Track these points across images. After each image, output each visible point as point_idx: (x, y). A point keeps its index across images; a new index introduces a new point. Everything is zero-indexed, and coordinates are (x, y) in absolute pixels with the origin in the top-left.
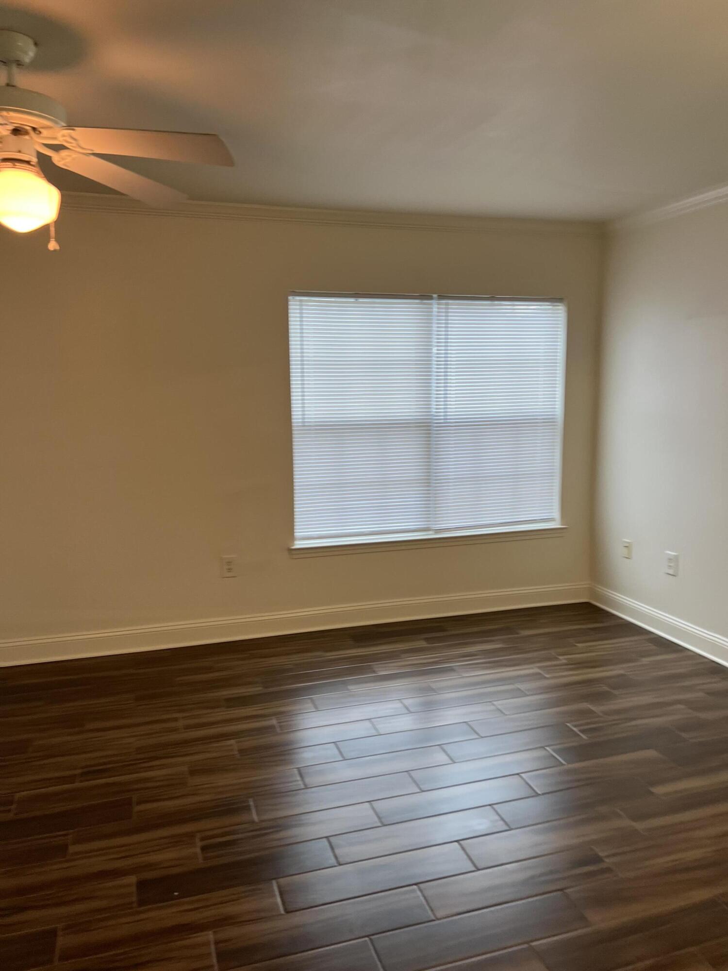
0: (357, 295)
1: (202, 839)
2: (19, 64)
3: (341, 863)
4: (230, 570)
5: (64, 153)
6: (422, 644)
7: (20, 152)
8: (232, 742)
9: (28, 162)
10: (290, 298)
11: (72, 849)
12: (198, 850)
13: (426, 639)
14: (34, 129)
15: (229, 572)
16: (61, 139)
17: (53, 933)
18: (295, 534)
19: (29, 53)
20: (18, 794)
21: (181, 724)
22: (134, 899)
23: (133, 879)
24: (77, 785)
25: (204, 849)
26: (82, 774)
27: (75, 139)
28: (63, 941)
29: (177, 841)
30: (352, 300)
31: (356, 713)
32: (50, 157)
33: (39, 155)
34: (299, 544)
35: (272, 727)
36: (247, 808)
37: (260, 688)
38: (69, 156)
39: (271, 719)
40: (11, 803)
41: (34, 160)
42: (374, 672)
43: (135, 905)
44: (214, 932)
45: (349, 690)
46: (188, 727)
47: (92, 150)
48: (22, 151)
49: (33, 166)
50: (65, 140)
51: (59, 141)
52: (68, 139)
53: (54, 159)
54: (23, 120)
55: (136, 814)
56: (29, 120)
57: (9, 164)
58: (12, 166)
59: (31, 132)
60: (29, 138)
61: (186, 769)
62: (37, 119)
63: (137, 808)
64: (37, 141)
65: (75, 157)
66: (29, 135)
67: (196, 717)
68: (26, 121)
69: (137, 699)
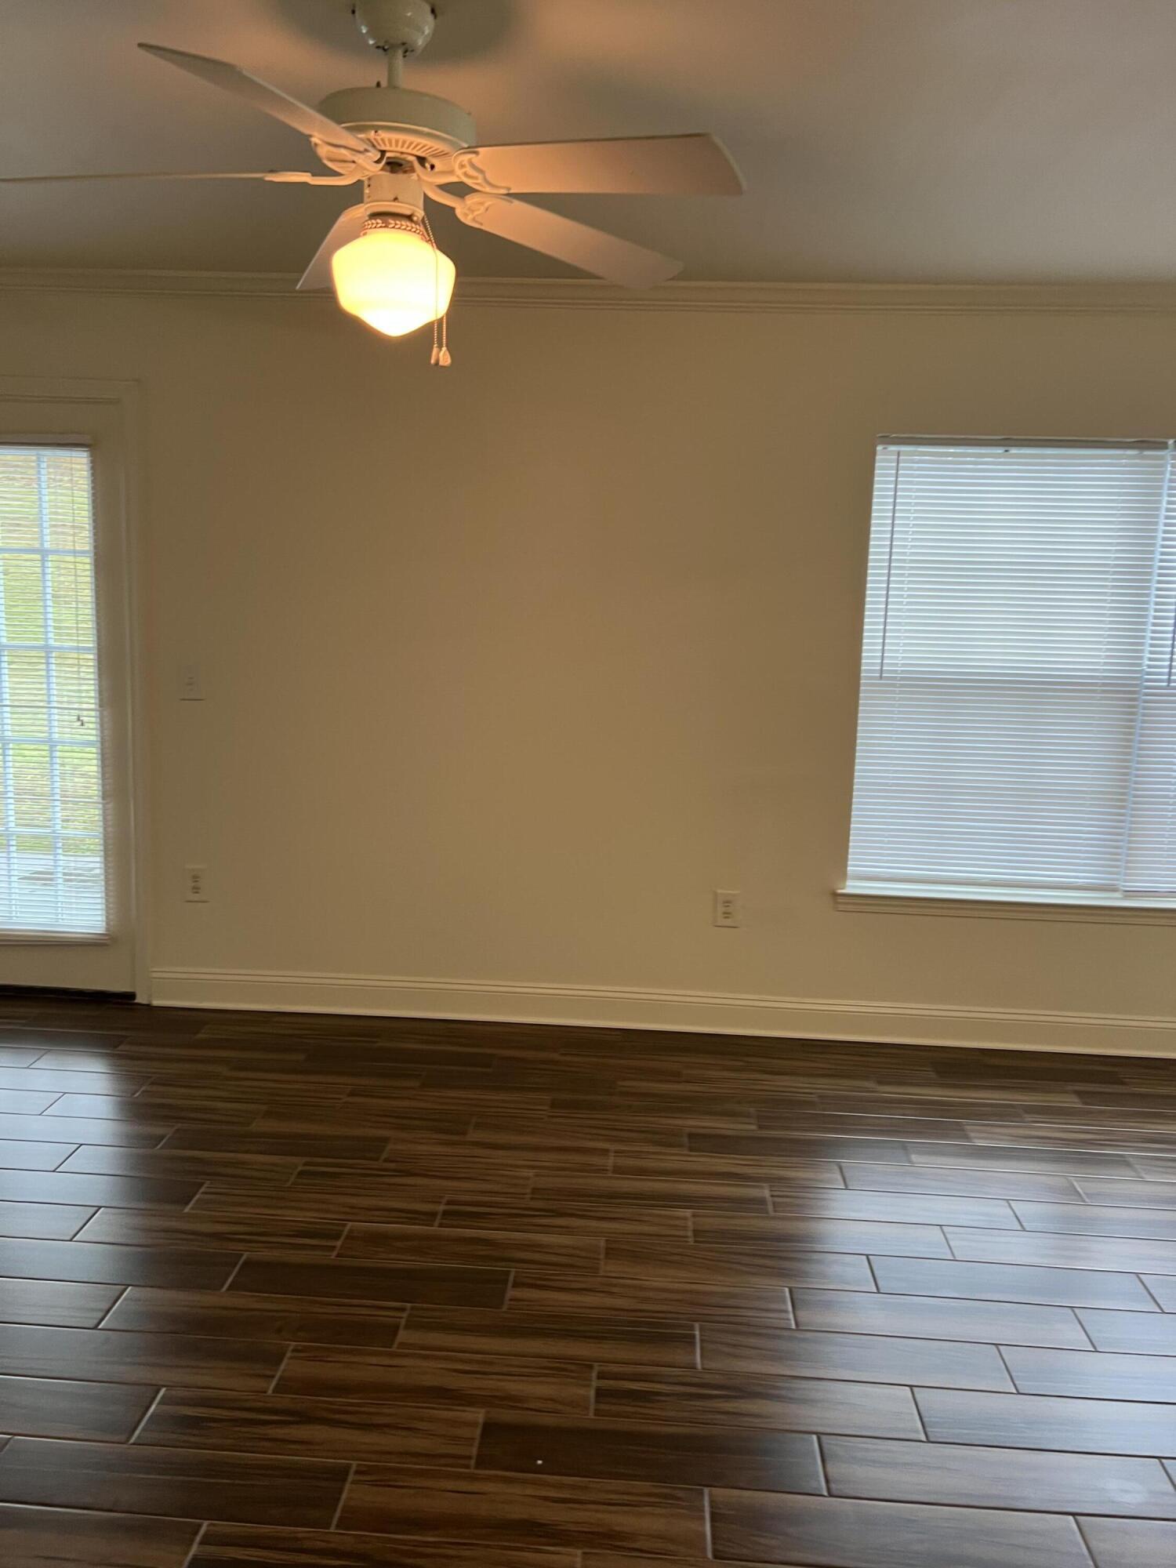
0: (1007, 442)
1: (601, 1376)
2: (407, 50)
3: (835, 1492)
4: (727, 915)
5: (471, 200)
6: (1071, 1101)
7: (396, 199)
8: (688, 1213)
9: (409, 218)
10: (879, 448)
11: (403, 1336)
12: (592, 1393)
13: (1078, 1093)
14: (422, 160)
15: (726, 918)
16: (459, 172)
17: (341, 1474)
18: (849, 868)
19: (423, 30)
20: (350, 1223)
21: (610, 1161)
22: (474, 1451)
23: (479, 1415)
24: (434, 1229)
25: (600, 1393)
26: (445, 1213)
27: (481, 171)
28: (352, 1494)
29: (562, 1368)
30: (1000, 451)
31: (917, 1208)
32: (450, 208)
33: (428, 203)
34: (852, 887)
35: (762, 1201)
36: (690, 1340)
37: (754, 1127)
38: (482, 204)
39: (762, 1187)
40: (337, 1237)
41: (420, 213)
42: (967, 1138)
43: (473, 1462)
44: (584, 1553)
45: (910, 1162)
46: (618, 1170)
47: (509, 189)
48: (400, 198)
49: (416, 223)
50: (466, 174)
51: (458, 177)
52: (469, 170)
53: (459, 213)
54: (400, 144)
55: (509, 1303)
56: (411, 144)
57: (379, 221)
58: (384, 225)
59: (417, 165)
60: (414, 176)
61: (602, 1244)
62: (423, 141)
63: (511, 1293)
64: (427, 182)
65: (487, 205)
66: (413, 170)
67: (638, 1155)
68: (406, 146)
69: (554, 1105)
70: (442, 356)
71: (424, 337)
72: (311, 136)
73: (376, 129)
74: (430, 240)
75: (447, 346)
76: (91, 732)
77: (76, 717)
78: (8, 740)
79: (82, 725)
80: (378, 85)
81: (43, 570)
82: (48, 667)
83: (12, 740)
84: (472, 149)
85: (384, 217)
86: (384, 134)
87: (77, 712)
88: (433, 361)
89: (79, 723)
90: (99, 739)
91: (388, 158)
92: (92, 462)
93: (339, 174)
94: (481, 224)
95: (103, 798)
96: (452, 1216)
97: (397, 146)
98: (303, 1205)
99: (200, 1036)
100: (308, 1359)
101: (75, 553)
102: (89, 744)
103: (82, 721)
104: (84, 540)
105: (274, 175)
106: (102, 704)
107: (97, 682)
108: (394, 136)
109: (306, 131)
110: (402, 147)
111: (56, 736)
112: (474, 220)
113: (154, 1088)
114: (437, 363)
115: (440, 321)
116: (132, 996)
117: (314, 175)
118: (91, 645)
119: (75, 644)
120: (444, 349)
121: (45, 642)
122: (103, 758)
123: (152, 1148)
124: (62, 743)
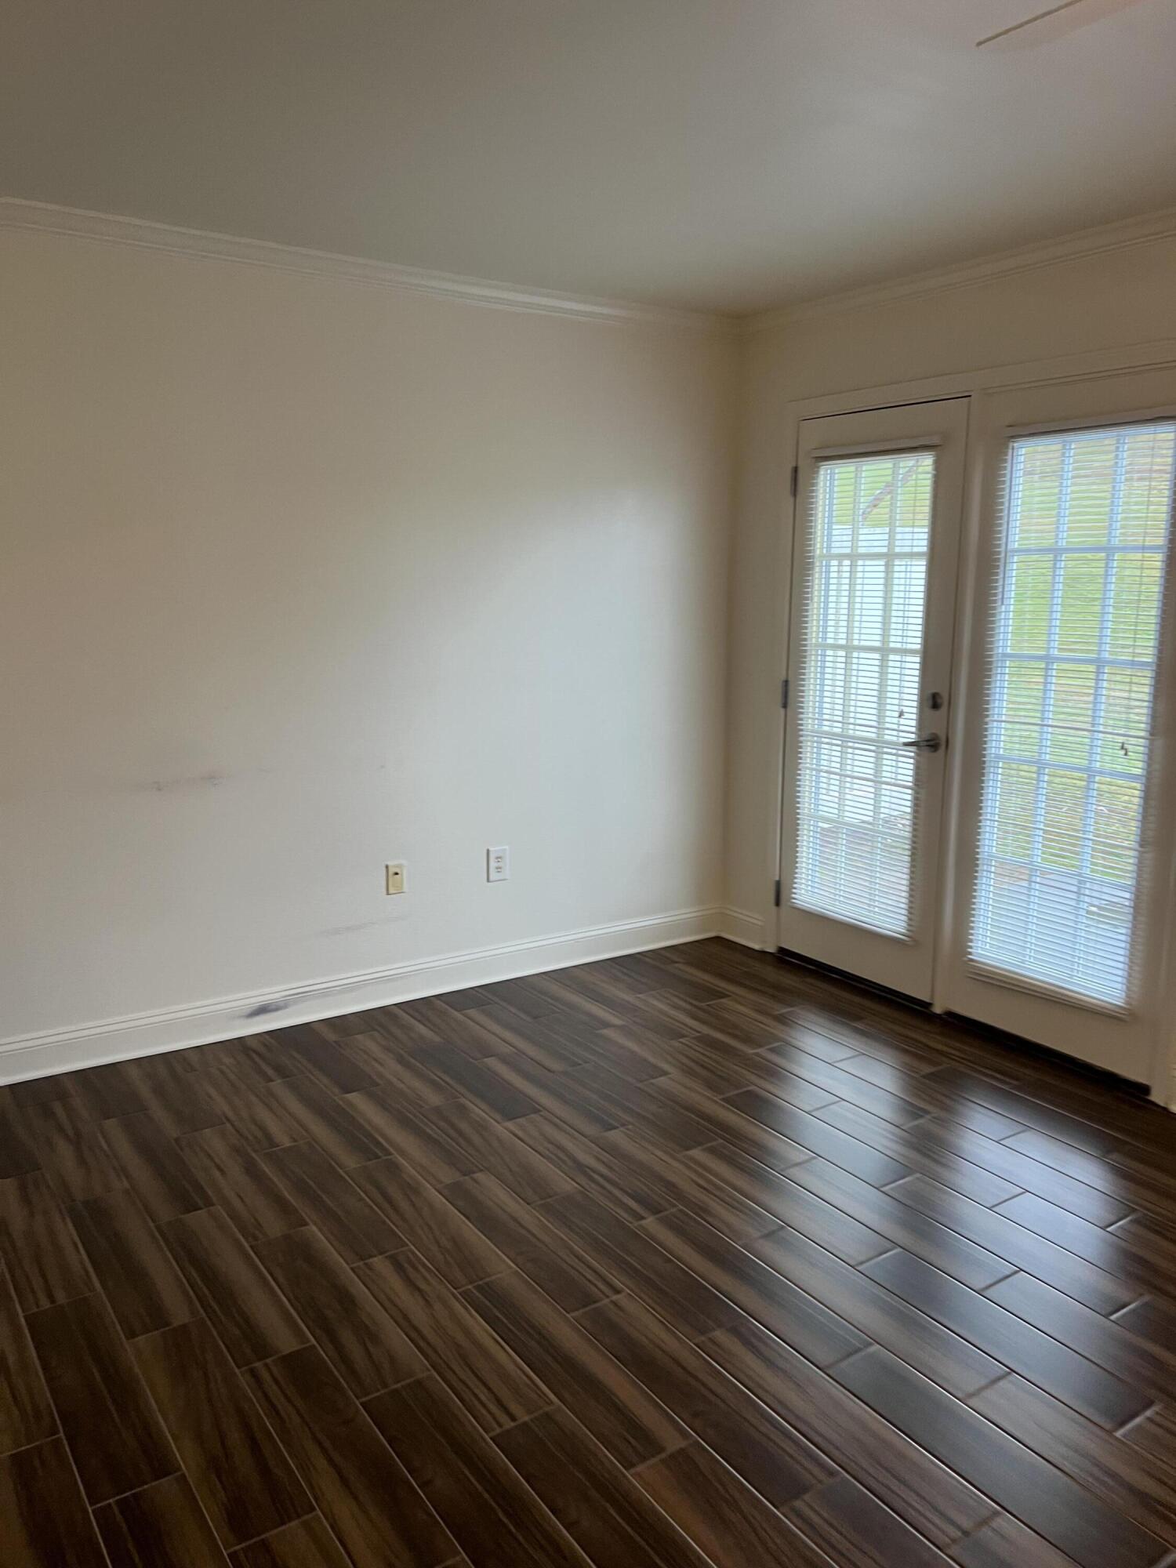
76: (1136, 765)
77: (1120, 745)
78: (1045, 764)
79: (1126, 754)
81: (1106, 571)
82: (1097, 684)
83: (1050, 765)
87: (1121, 739)
89: (1123, 752)
90: (1145, 773)
95: (1141, 846)
101: (1146, 548)
102: (1133, 777)
103: (1126, 750)
104: (1157, 532)
106: (1153, 731)
107: (1151, 705)
111: (1097, 764)
116: (1145, 1089)
118: (1150, 660)
119: (1130, 658)
121: (1099, 654)
122: (1147, 796)
123: (1107, 1318)
124: (1101, 773)
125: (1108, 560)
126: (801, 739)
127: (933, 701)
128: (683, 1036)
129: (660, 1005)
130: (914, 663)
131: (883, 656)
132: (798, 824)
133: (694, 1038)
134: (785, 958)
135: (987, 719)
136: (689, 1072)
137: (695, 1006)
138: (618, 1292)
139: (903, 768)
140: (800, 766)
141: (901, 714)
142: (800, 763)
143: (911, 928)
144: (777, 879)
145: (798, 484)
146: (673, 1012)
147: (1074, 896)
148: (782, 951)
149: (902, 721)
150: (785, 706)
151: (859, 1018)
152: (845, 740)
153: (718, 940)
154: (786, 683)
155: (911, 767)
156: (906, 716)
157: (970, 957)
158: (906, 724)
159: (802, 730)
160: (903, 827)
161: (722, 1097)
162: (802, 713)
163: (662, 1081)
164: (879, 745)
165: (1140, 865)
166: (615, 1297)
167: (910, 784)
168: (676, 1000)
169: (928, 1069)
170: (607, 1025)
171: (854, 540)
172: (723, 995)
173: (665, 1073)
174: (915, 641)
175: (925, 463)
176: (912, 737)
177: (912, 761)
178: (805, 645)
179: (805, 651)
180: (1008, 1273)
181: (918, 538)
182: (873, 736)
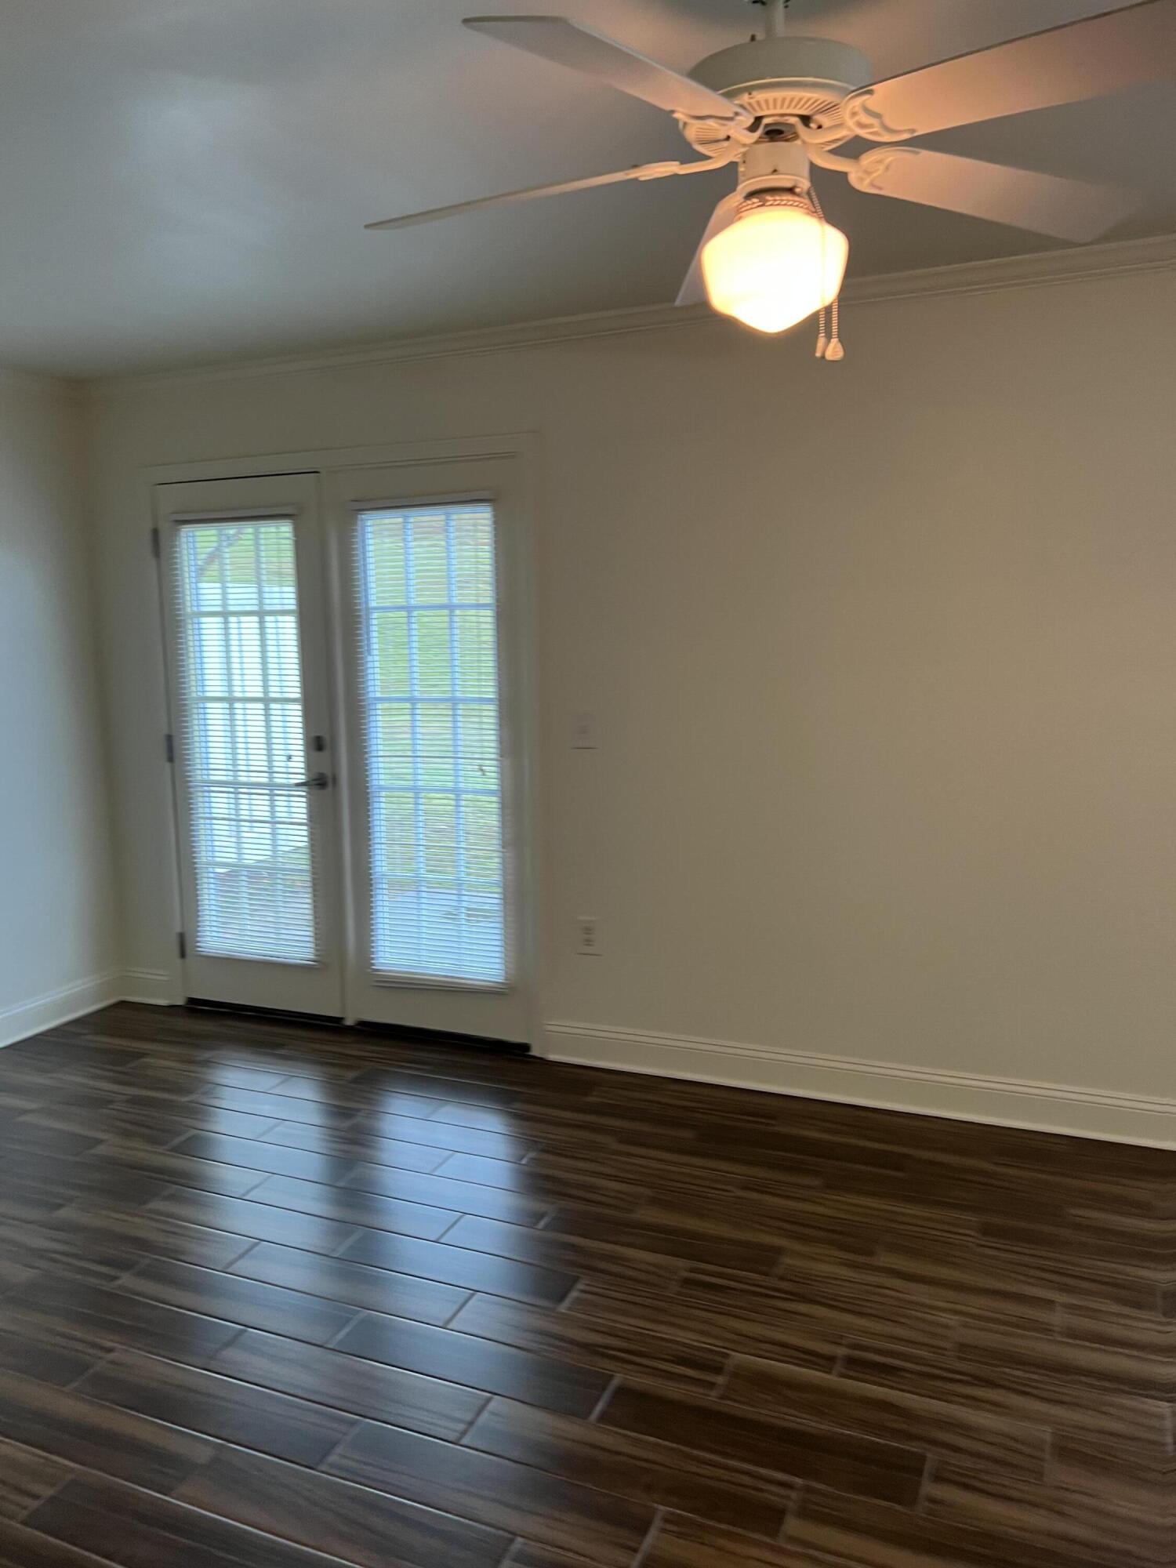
5: (868, 159)
7: (775, 171)
8: (1165, 1407)
9: (791, 190)
11: (792, 1525)
14: (806, 120)
16: (853, 123)
20: (737, 1355)
21: (1058, 1318)
24: (833, 1380)
27: (879, 116)
32: (845, 175)
33: (815, 171)
38: (880, 162)
40: (718, 1369)
41: (805, 184)
47: (913, 131)
48: (780, 169)
49: (798, 195)
50: (861, 125)
51: (850, 129)
52: (864, 118)
53: (853, 179)
54: (779, 103)
55: (927, 1504)
56: (792, 100)
57: (755, 200)
58: (761, 203)
59: (800, 128)
60: (798, 142)
61: (1048, 1438)
62: (806, 94)
63: (928, 1488)
64: (812, 144)
65: (887, 161)
66: (796, 136)
67: (1093, 1314)
68: (786, 103)
69: (987, 1230)
70: (833, 350)
71: (808, 330)
72: (673, 112)
73: (749, 90)
74: (816, 212)
75: (839, 337)
76: (492, 782)
77: (478, 767)
78: (420, 789)
79: (484, 774)
80: (753, 38)
81: (451, 625)
82: (455, 718)
83: (424, 789)
84: (865, 90)
85: (760, 194)
86: (760, 96)
87: (478, 762)
88: (818, 354)
89: (482, 773)
90: (499, 788)
91: (767, 125)
92: (495, 516)
93: (708, 158)
94: (880, 188)
95: (503, 847)
96: (856, 1365)
97: (775, 107)
98: (682, 1322)
99: (590, 1099)
100: (680, 1535)
101: (478, 606)
102: (491, 793)
103: (484, 770)
104: (485, 592)
105: (636, 170)
106: (501, 754)
107: (497, 733)
108: (770, 95)
109: (668, 108)
110: (782, 107)
111: (461, 785)
112: (872, 185)
113: (545, 1156)
114: (823, 357)
115: (828, 310)
116: (525, 1047)
117: (683, 163)
118: (492, 697)
119: (478, 696)
120: (834, 341)
121: (453, 694)
122: (503, 806)
123: (533, 1228)
124: (467, 792)
125: (451, 616)
126: (191, 790)
127: (317, 744)
128: (111, 1102)
129: (75, 1079)
130: (295, 712)
131: (265, 705)
132: (196, 874)
133: (127, 1101)
134: (196, 1008)
135: (366, 756)
136: (126, 1134)
137: (120, 1072)
138: (110, 1350)
139: (298, 807)
140: (193, 817)
141: (289, 758)
142: (193, 814)
143: (318, 953)
144: (178, 929)
145: (160, 546)
146: (91, 1083)
147: (454, 897)
148: (192, 1001)
149: (290, 764)
150: (171, 759)
151: (281, 1046)
152: (235, 786)
153: (123, 1004)
154: (169, 739)
155: (304, 805)
156: (294, 759)
157: (374, 967)
158: (295, 765)
159: (190, 781)
160: (303, 862)
161: (166, 1147)
162: (189, 765)
163: (100, 1150)
164: (272, 788)
165: (504, 863)
166: (111, 1356)
167: (305, 821)
168: (92, 1070)
169: (351, 1074)
170: (25, 1112)
171: (224, 598)
172: (144, 1055)
173: (100, 1142)
174: (295, 692)
175: (285, 529)
176: (302, 778)
177: (304, 800)
178: (185, 700)
179: (185, 705)
180: (453, 1220)
181: (285, 595)
182: (265, 780)
